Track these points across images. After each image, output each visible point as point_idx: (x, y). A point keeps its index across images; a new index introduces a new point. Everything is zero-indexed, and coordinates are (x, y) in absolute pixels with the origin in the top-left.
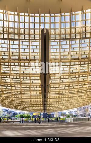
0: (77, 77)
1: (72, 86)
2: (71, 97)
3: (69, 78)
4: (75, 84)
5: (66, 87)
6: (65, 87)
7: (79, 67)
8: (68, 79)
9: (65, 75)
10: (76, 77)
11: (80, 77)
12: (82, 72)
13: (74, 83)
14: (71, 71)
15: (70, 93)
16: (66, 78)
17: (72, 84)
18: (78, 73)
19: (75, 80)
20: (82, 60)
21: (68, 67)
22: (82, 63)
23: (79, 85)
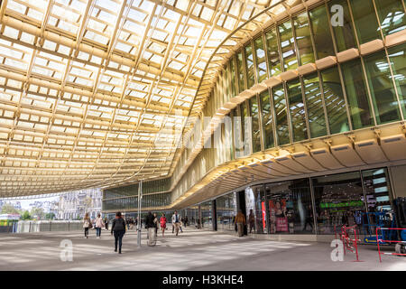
0: (83, 103)
1: (62, 125)
2: (48, 158)
3: (57, 98)
4: (72, 121)
5: (39, 122)
6: (35, 122)
7: (99, 73)
8: (53, 101)
9: (47, 83)
10: (80, 101)
11: (93, 104)
12: (104, 92)
13: (71, 118)
14: (71, 79)
15: (49, 146)
16: (47, 96)
17: (64, 120)
18: (91, 90)
19: (77, 109)
20: (115, 57)
21: (66, 61)
22: (112, 65)
23: (84, 128)
